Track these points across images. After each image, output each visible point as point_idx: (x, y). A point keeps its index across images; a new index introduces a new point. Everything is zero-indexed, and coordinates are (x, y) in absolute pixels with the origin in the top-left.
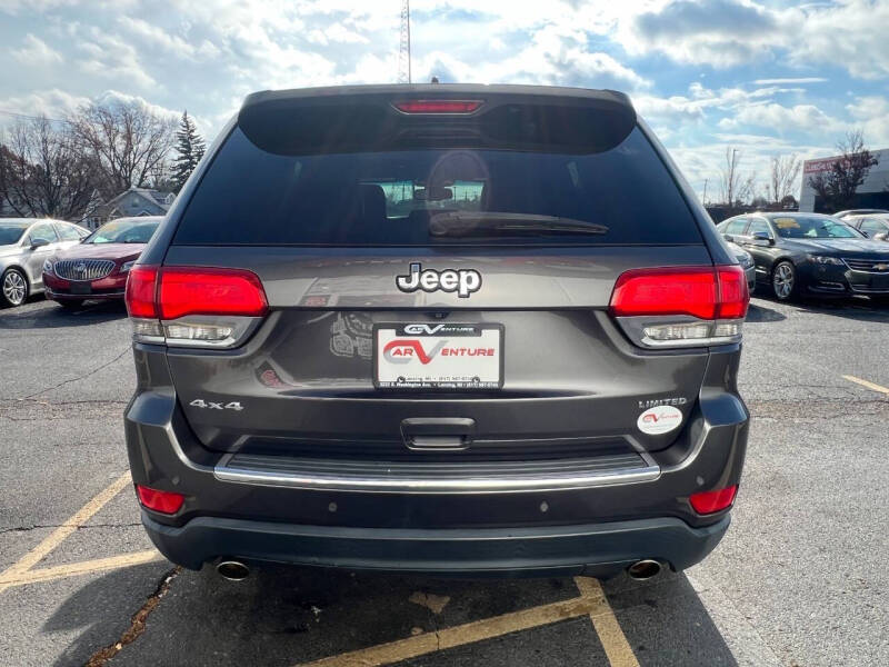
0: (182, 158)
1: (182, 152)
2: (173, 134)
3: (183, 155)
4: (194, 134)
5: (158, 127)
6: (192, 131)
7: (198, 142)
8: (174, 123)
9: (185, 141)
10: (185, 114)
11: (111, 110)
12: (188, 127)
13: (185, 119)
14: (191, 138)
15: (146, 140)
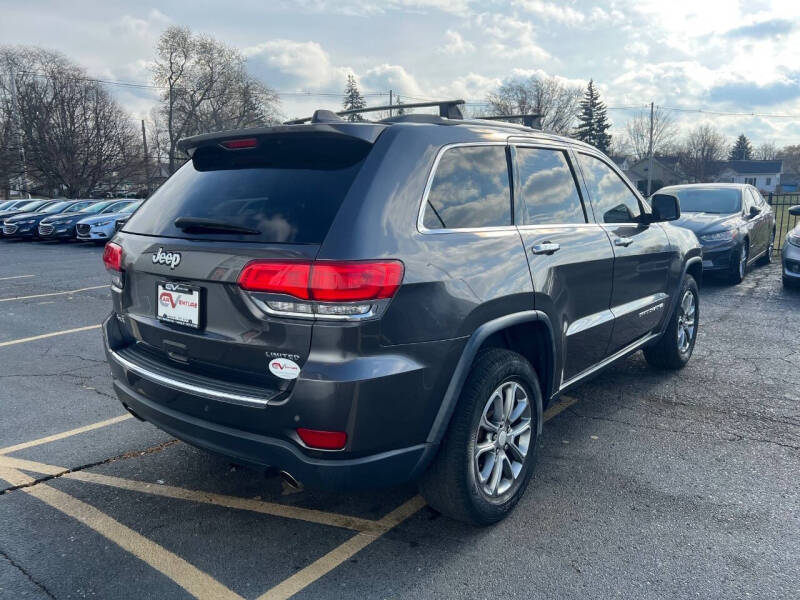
0: (584, 126)
1: (583, 119)
2: (577, 102)
3: (584, 122)
4: (597, 102)
5: (565, 98)
6: (596, 99)
7: (600, 108)
8: (579, 93)
9: (587, 109)
10: (591, 83)
11: (527, 86)
12: (592, 95)
13: (590, 88)
14: (594, 105)
15: (553, 112)
